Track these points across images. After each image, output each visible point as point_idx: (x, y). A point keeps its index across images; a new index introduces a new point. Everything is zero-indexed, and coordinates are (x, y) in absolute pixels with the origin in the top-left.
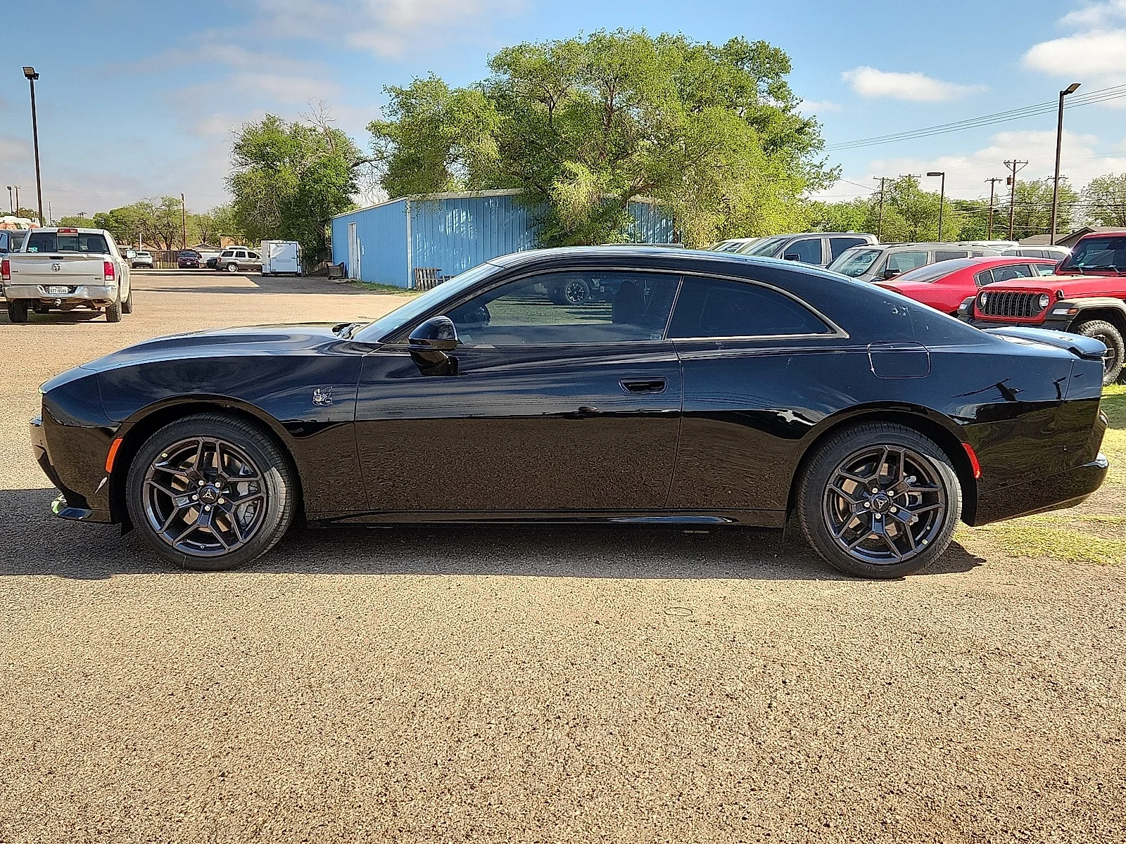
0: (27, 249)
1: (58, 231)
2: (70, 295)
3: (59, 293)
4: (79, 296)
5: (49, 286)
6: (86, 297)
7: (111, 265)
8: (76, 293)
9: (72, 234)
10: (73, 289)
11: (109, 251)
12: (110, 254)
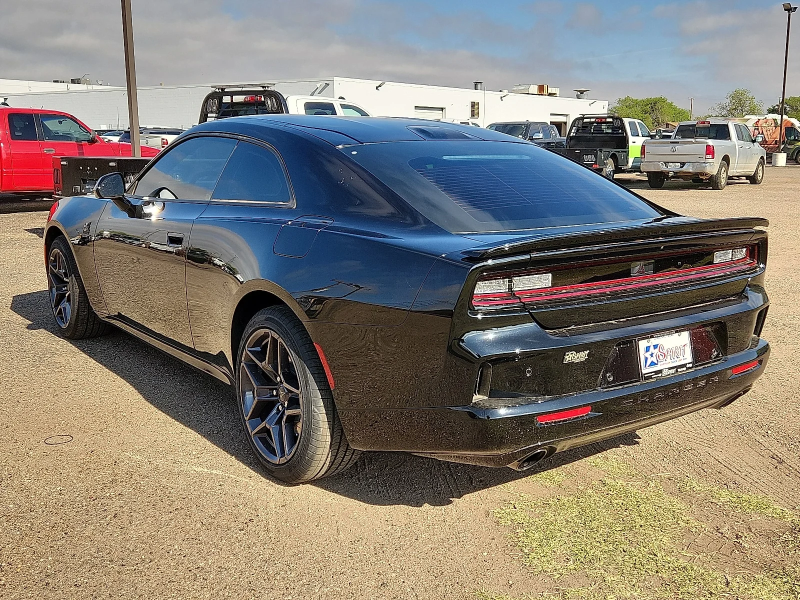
0: (675, 137)
1: (697, 124)
2: (681, 169)
3: (673, 168)
4: (686, 170)
5: (668, 162)
6: (691, 171)
7: (711, 147)
8: (684, 168)
9: (706, 125)
10: (683, 164)
11: (730, 137)
12: (730, 139)
